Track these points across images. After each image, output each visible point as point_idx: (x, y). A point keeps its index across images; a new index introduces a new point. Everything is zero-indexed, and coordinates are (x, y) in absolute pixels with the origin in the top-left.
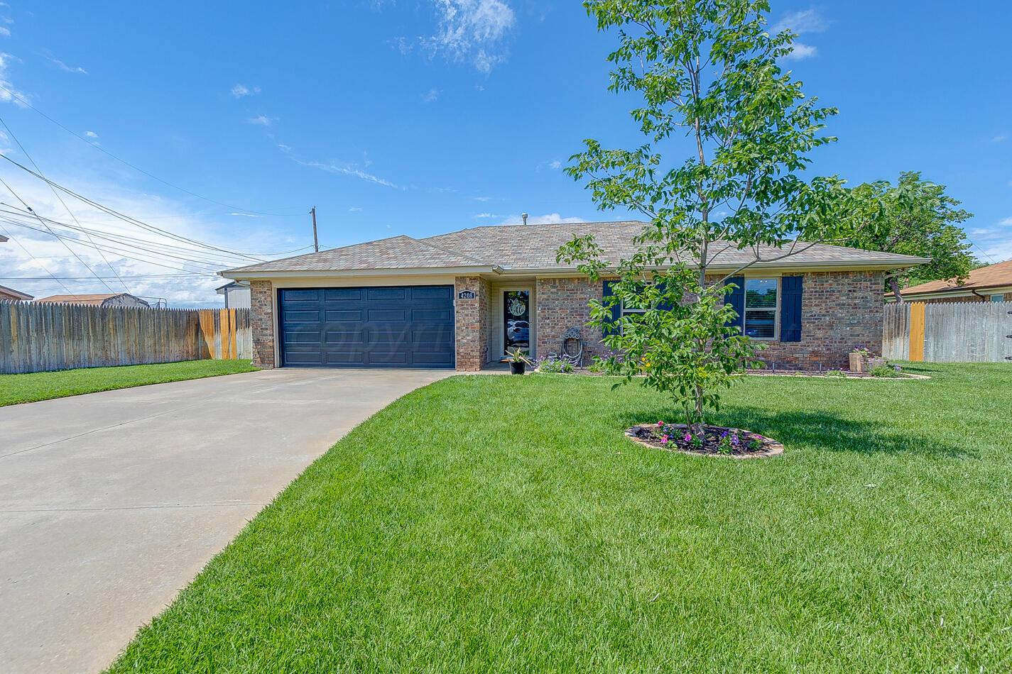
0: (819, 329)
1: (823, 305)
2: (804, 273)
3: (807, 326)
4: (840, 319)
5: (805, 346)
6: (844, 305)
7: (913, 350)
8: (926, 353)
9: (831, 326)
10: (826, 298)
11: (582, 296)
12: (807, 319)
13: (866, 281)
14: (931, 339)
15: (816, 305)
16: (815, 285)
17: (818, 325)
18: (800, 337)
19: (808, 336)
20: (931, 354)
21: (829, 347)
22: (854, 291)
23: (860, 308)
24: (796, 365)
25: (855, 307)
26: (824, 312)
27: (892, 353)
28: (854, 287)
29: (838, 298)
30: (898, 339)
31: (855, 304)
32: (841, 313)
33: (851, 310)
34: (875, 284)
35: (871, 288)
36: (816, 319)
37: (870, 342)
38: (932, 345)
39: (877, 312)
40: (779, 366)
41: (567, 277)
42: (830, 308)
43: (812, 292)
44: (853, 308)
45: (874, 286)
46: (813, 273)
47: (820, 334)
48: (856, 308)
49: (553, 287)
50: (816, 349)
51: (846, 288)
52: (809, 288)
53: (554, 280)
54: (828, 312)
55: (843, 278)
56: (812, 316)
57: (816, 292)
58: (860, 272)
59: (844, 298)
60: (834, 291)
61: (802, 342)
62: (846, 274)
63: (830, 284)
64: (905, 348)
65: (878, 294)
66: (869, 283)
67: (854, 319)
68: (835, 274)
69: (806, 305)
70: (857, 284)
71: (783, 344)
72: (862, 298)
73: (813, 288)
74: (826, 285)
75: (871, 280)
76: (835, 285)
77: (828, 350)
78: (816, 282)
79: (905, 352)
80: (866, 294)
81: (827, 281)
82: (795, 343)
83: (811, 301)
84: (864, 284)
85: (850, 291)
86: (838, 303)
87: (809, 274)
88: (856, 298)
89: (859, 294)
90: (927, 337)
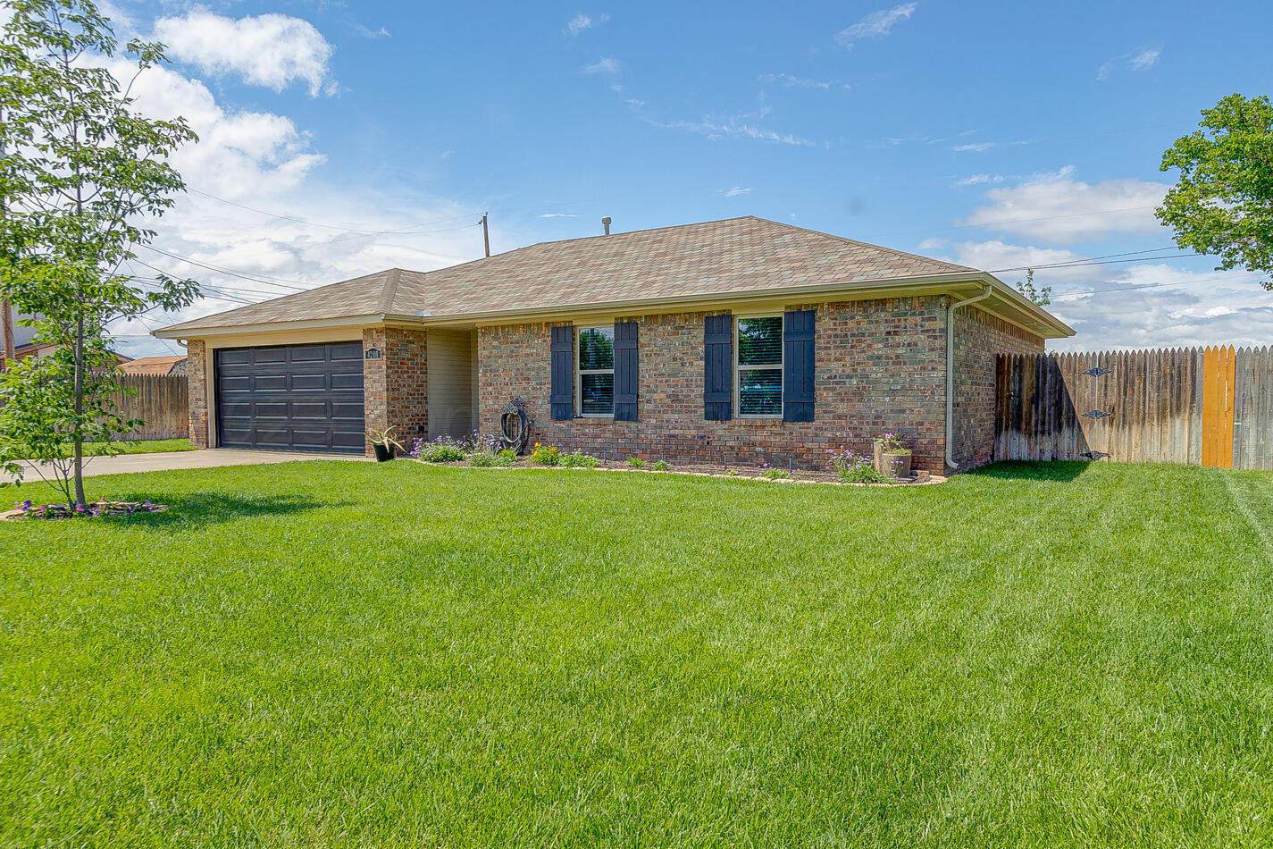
0: (842, 400)
1: (848, 359)
2: (817, 305)
3: (823, 395)
4: (876, 381)
5: (821, 429)
6: (879, 357)
7: (1209, 446)
8: (1240, 451)
9: (859, 394)
10: (852, 347)
11: (528, 351)
12: (823, 383)
13: (914, 314)
14: (1250, 422)
15: (836, 360)
16: (835, 324)
17: (840, 394)
18: (814, 414)
19: (825, 412)
20: (1251, 451)
21: (858, 431)
22: (896, 333)
23: (905, 363)
24: (807, 462)
25: (898, 360)
26: (848, 370)
27: (1166, 449)
28: (896, 327)
29: (870, 346)
30: (1178, 422)
31: (898, 357)
32: (876, 373)
33: (891, 367)
34: (929, 319)
35: (921, 326)
36: (837, 383)
37: (922, 424)
38: (1252, 433)
39: (933, 369)
40: (783, 464)
41: (509, 323)
42: (859, 364)
43: (830, 337)
44: (894, 363)
45: (927, 323)
46: (831, 304)
47: (843, 408)
48: (899, 363)
49: (496, 338)
50: (838, 434)
51: (883, 328)
52: (825, 330)
53: (496, 327)
54: (855, 370)
55: (877, 310)
56: (830, 378)
57: (836, 336)
58: (905, 299)
59: (880, 346)
60: (863, 335)
61: (817, 423)
62: (881, 303)
63: (857, 321)
64: (1194, 438)
65: (935, 338)
66: (919, 318)
67: (895, 383)
68: (864, 304)
69: (821, 360)
70: (899, 320)
71: (788, 425)
72: (909, 345)
73: (832, 330)
74: (851, 324)
75: (922, 313)
76: (864, 325)
77: (856, 436)
78: (836, 319)
79: (1193, 447)
80: (915, 338)
81: (853, 318)
82: (806, 424)
83: (829, 351)
84: (911, 319)
85: (889, 333)
86: (869, 354)
87: (826, 306)
88: (898, 345)
89: (903, 339)
90: (1239, 415)
